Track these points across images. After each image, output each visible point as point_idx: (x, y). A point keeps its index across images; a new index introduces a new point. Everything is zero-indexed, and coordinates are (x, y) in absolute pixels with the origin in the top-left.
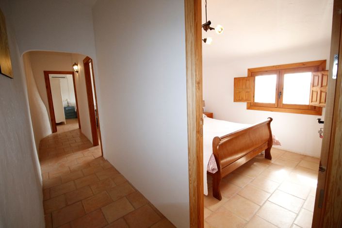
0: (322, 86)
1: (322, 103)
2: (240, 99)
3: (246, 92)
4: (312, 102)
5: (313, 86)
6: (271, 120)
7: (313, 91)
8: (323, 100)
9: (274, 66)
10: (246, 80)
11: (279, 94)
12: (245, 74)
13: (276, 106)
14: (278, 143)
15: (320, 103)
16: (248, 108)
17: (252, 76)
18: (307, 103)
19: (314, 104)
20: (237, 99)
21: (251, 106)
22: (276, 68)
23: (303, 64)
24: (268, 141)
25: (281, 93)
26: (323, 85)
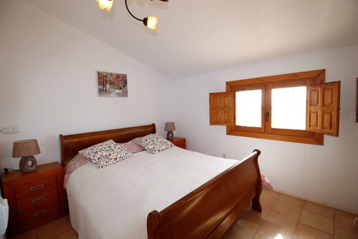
0: (323, 105)
1: (325, 128)
2: (218, 120)
3: (225, 112)
4: (310, 126)
5: (311, 105)
6: (259, 153)
7: (310, 111)
8: (327, 124)
9: (257, 79)
10: (224, 97)
11: (266, 114)
12: (223, 89)
13: (263, 131)
14: (269, 188)
15: (322, 128)
16: (228, 133)
17: (231, 91)
18: (304, 128)
19: (312, 129)
20: (214, 121)
21: (231, 130)
22: (261, 81)
23: (295, 75)
24: (256, 185)
25: (268, 113)
26: (326, 102)
